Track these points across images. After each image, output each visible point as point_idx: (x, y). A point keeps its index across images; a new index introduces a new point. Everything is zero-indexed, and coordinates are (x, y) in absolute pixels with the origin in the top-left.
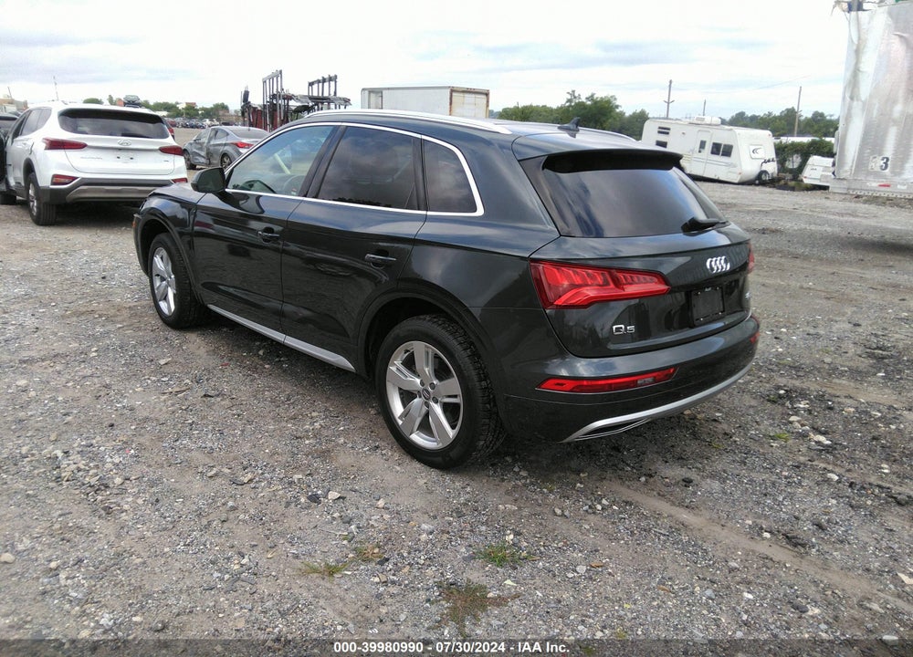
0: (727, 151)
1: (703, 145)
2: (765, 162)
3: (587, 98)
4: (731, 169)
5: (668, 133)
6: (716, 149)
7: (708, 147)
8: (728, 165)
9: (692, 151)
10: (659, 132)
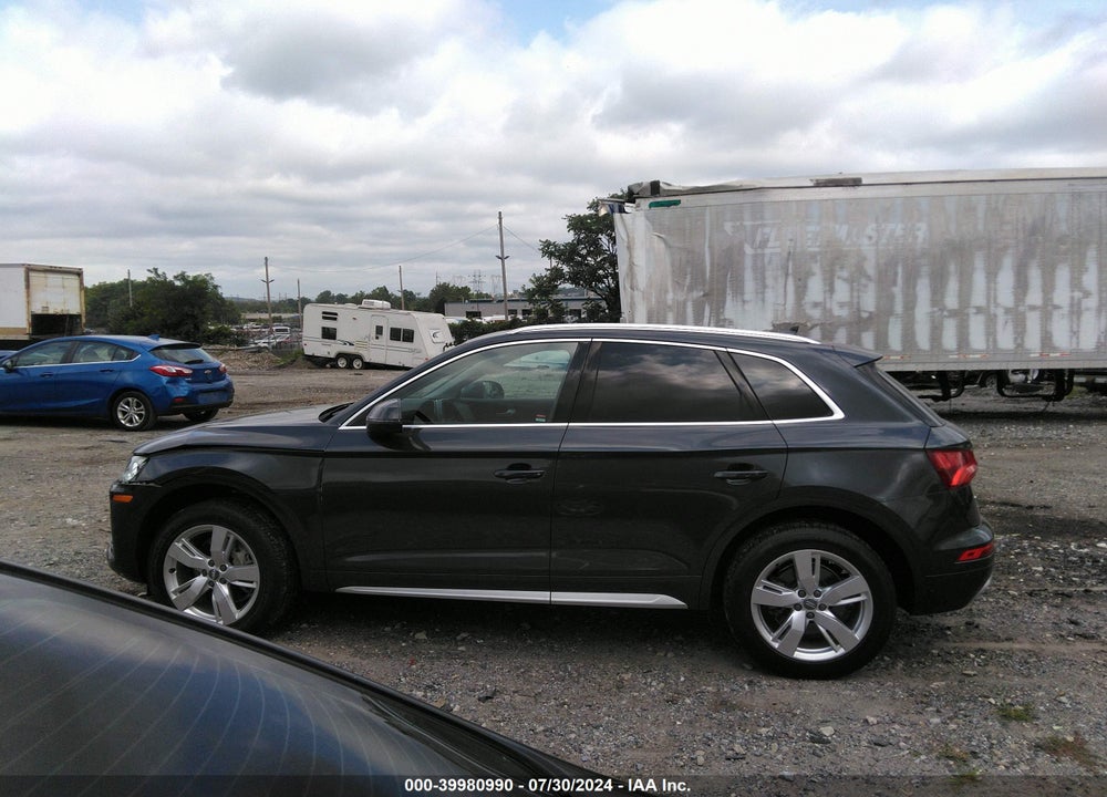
0: (408, 336)
1: (379, 330)
2: (447, 346)
3: (175, 277)
4: (418, 355)
5: (335, 319)
6: (396, 334)
7: (386, 333)
8: (412, 351)
9: (369, 337)
10: (324, 318)
